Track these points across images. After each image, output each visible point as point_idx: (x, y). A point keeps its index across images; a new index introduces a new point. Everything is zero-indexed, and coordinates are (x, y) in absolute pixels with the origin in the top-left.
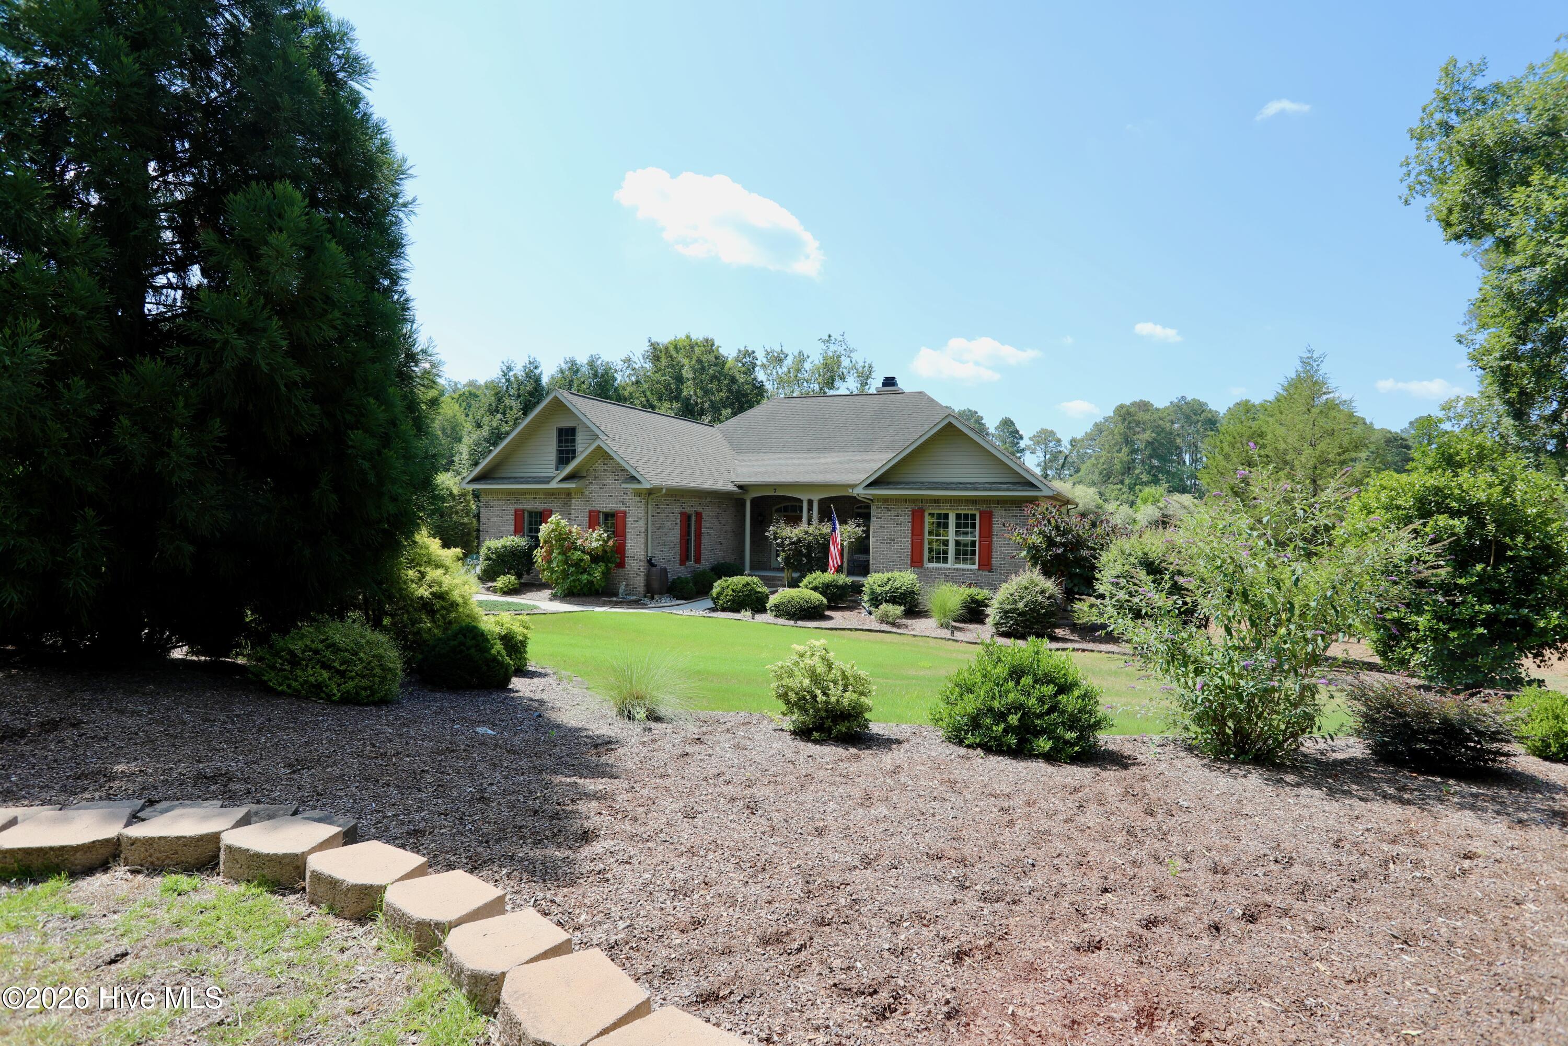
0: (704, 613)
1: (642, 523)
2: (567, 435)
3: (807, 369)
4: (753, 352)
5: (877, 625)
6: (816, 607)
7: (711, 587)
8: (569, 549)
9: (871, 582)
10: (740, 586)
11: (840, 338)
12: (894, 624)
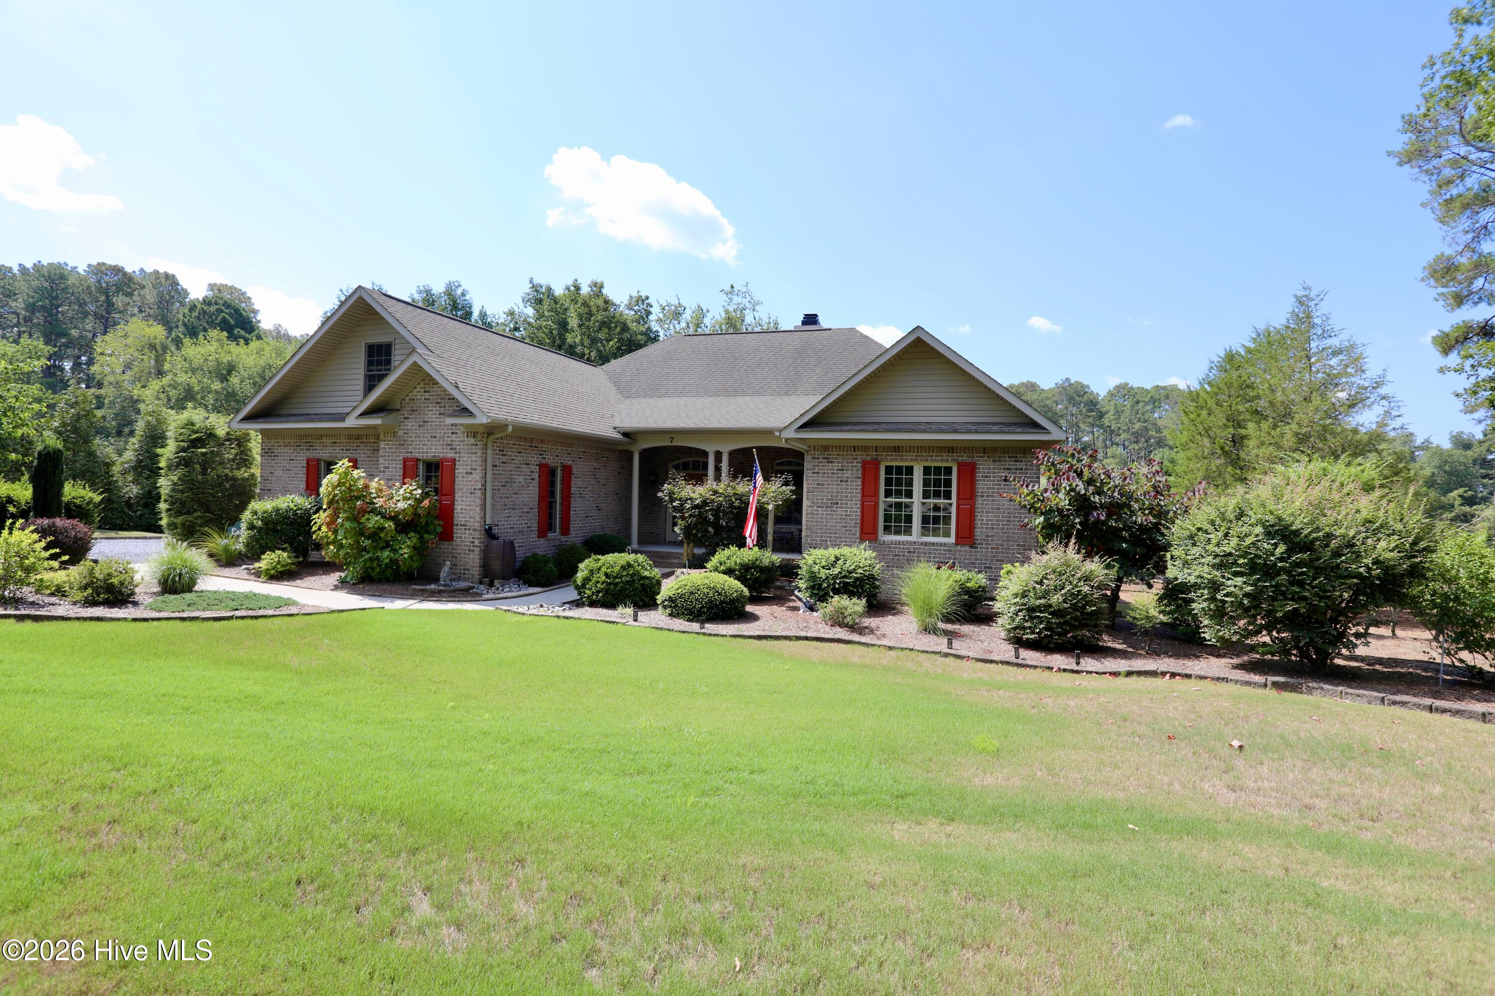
0: (559, 611)
1: (477, 476)
2: (379, 355)
3: (708, 324)
4: (647, 298)
5: (828, 628)
6: (733, 601)
7: (575, 570)
8: (363, 512)
9: (810, 562)
10: (617, 569)
11: (744, 289)
12: (853, 628)
